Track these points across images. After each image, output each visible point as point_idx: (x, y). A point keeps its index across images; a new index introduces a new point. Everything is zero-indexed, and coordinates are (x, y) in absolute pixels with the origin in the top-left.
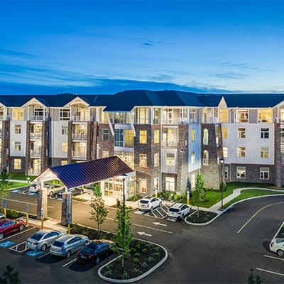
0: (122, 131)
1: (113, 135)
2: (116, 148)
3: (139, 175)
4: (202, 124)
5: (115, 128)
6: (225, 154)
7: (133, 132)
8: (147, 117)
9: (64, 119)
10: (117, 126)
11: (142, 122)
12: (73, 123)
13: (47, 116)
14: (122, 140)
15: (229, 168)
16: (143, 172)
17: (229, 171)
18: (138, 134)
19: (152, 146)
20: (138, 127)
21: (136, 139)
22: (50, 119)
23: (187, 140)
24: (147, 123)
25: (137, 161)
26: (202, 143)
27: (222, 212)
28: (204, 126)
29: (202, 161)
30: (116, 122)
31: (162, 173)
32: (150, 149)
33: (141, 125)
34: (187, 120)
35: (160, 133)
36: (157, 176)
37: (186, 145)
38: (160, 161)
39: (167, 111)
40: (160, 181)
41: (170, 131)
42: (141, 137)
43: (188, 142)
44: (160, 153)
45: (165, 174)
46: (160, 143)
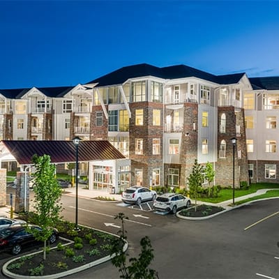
0: (116, 112)
1: (107, 118)
2: (110, 134)
3: (135, 164)
4: (219, 108)
5: (109, 110)
6: (250, 148)
7: (128, 113)
8: (144, 93)
9: (67, 112)
10: (112, 107)
11: (138, 99)
12: (76, 115)
13: (50, 109)
14: (116, 123)
15: (255, 165)
16: (138, 161)
17: (255, 169)
18: (133, 115)
19: (149, 127)
20: (134, 106)
21: (132, 120)
22: (53, 111)
23: (197, 123)
24: (144, 100)
25: (132, 148)
26: (219, 131)
27: (231, 208)
28: (221, 110)
29: (218, 153)
30: (110, 102)
31: (165, 164)
32: (147, 132)
33: (137, 103)
34: (196, 98)
35: (162, 114)
36: (158, 167)
37: (194, 128)
38: (162, 149)
39: (173, 89)
40: (161, 174)
41: (176, 114)
42: (137, 117)
43: (197, 125)
44: (161, 138)
45: (168, 164)
46: (161, 126)
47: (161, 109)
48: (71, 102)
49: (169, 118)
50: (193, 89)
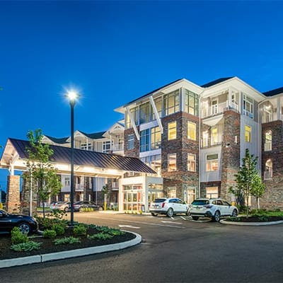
0: (147, 131)
1: (139, 139)
2: (142, 155)
3: (167, 183)
4: (262, 124)
5: (141, 130)
7: (161, 128)
8: (177, 103)
9: (107, 152)
10: (143, 127)
11: (171, 112)
12: (113, 152)
14: (147, 143)
16: (171, 178)
18: (166, 129)
19: (183, 140)
20: (166, 120)
21: (165, 136)
23: (239, 136)
24: (177, 111)
25: (164, 165)
26: (263, 150)
29: (263, 175)
30: (142, 122)
31: (201, 183)
32: (181, 145)
33: (170, 116)
34: (238, 108)
35: (197, 128)
36: (194, 186)
37: (236, 142)
38: (198, 166)
39: (210, 104)
40: (197, 194)
41: (214, 131)
42: (169, 131)
43: (239, 138)
44: (197, 154)
45: (205, 183)
46: (197, 142)
47: (197, 122)
48: (109, 142)
49: (205, 135)
50: (235, 99)
